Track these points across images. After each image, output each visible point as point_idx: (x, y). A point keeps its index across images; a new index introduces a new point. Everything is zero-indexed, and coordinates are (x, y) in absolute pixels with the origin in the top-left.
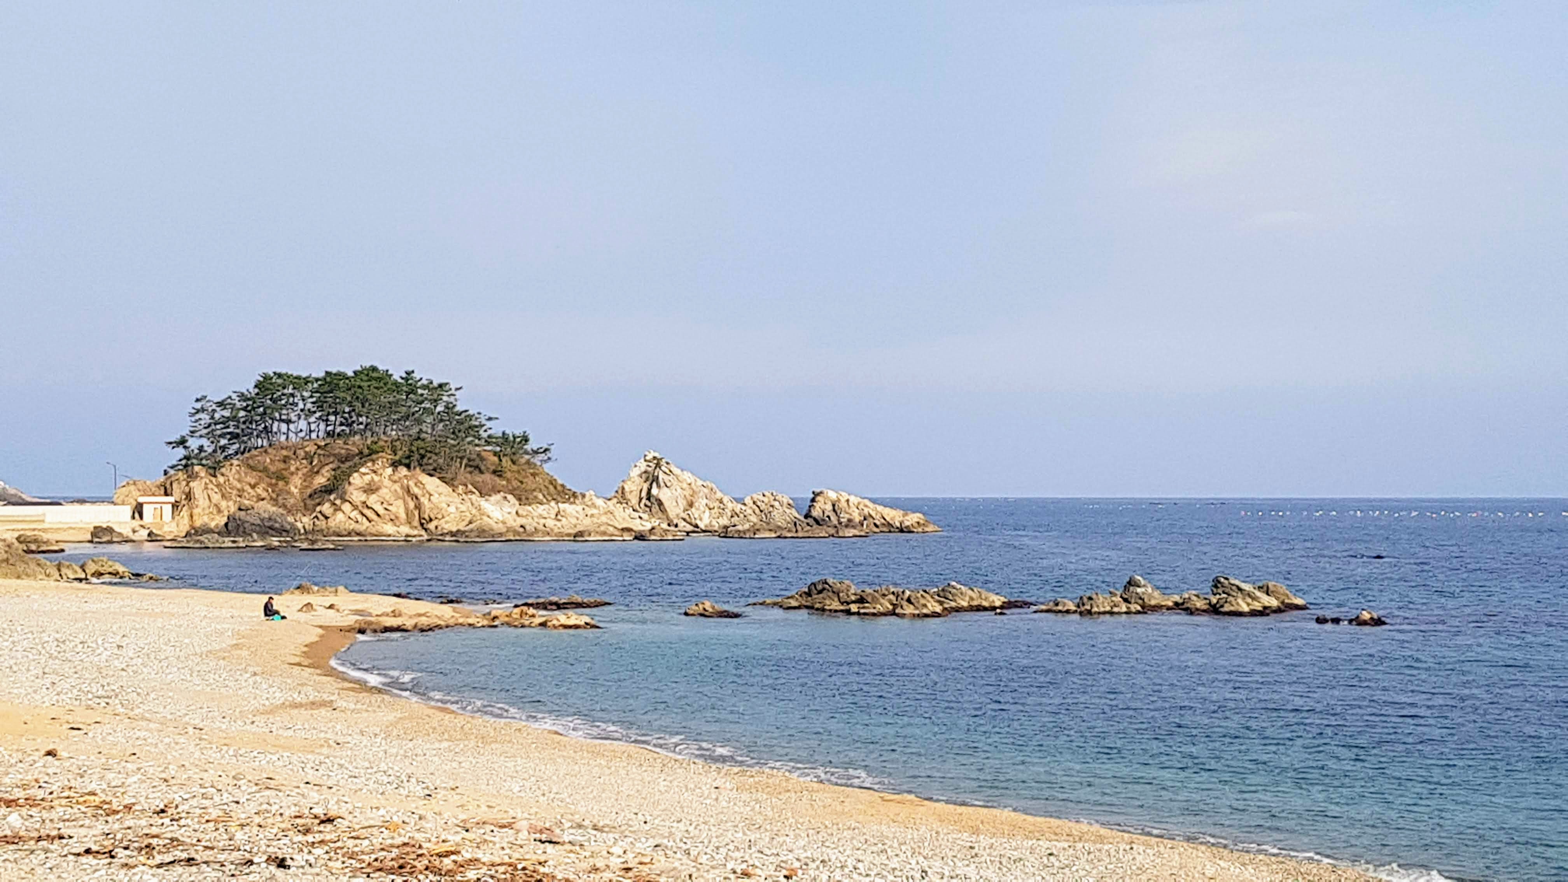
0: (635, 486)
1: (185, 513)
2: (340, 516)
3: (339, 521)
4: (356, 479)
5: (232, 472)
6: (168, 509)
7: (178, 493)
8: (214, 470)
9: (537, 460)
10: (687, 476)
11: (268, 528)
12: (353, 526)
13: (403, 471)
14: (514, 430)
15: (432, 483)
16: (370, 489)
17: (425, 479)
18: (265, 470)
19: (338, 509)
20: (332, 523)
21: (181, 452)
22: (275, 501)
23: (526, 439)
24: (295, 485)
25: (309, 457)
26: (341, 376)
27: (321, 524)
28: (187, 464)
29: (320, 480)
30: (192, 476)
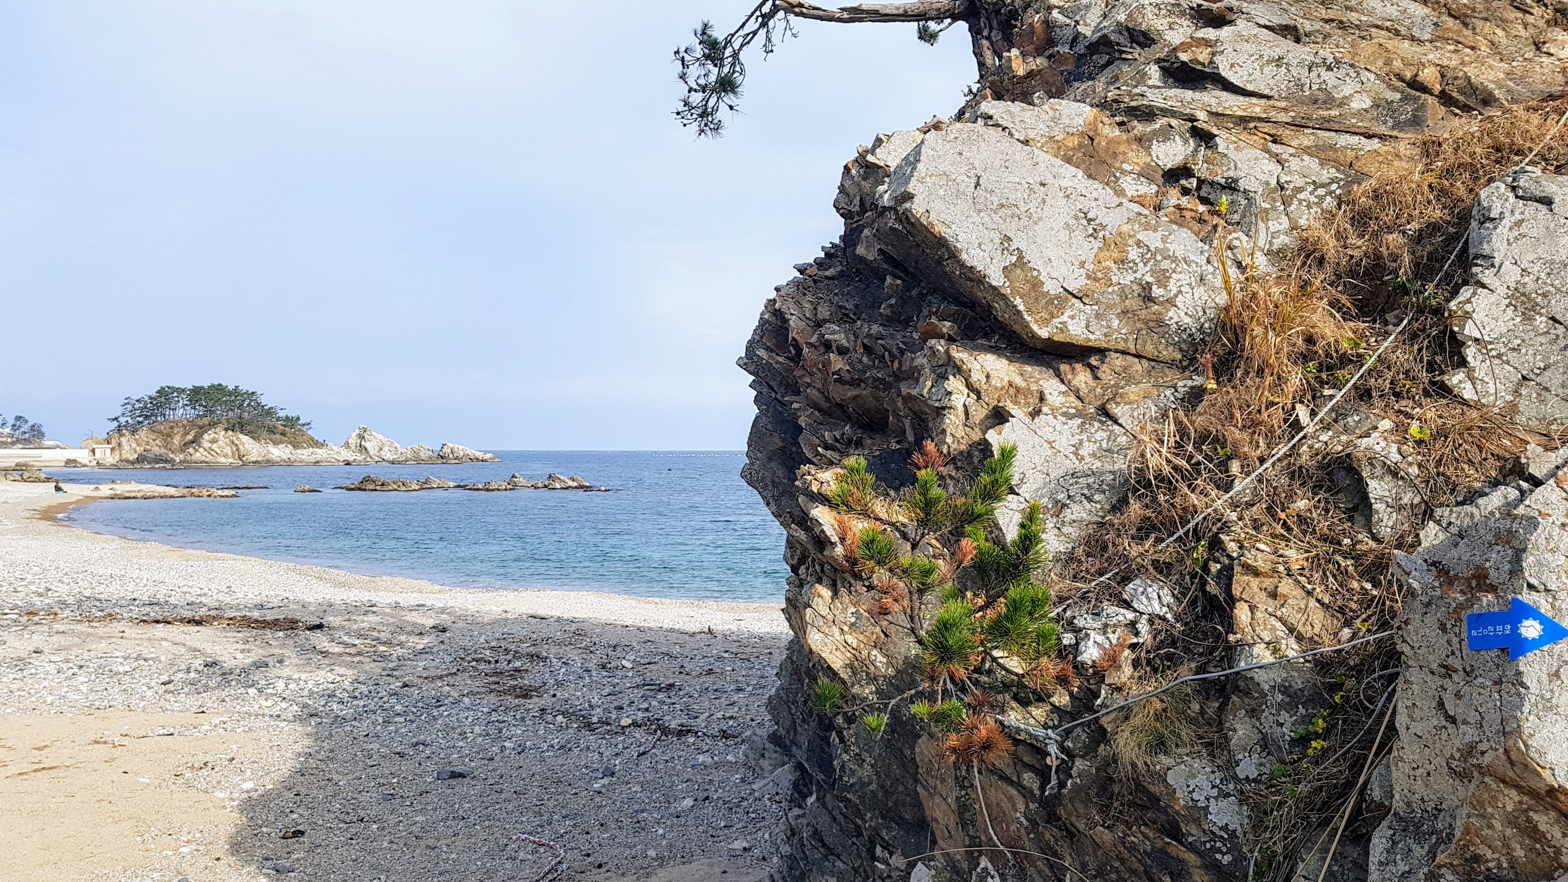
0: (353, 441)
1: (117, 453)
2: (198, 454)
3: (197, 456)
4: (206, 436)
5: (143, 434)
6: (108, 451)
7: (114, 443)
8: (133, 432)
9: (305, 428)
10: (380, 436)
11: (159, 459)
12: (203, 458)
13: (230, 433)
14: (292, 414)
15: (245, 438)
16: (213, 441)
17: (242, 436)
18: (161, 432)
19: (197, 451)
20: (193, 457)
21: (116, 424)
22: (166, 447)
23: (298, 419)
24: (177, 440)
25: (184, 426)
26: (202, 388)
27: (189, 458)
28: (119, 429)
29: (190, 437)
30: (122, 435)
